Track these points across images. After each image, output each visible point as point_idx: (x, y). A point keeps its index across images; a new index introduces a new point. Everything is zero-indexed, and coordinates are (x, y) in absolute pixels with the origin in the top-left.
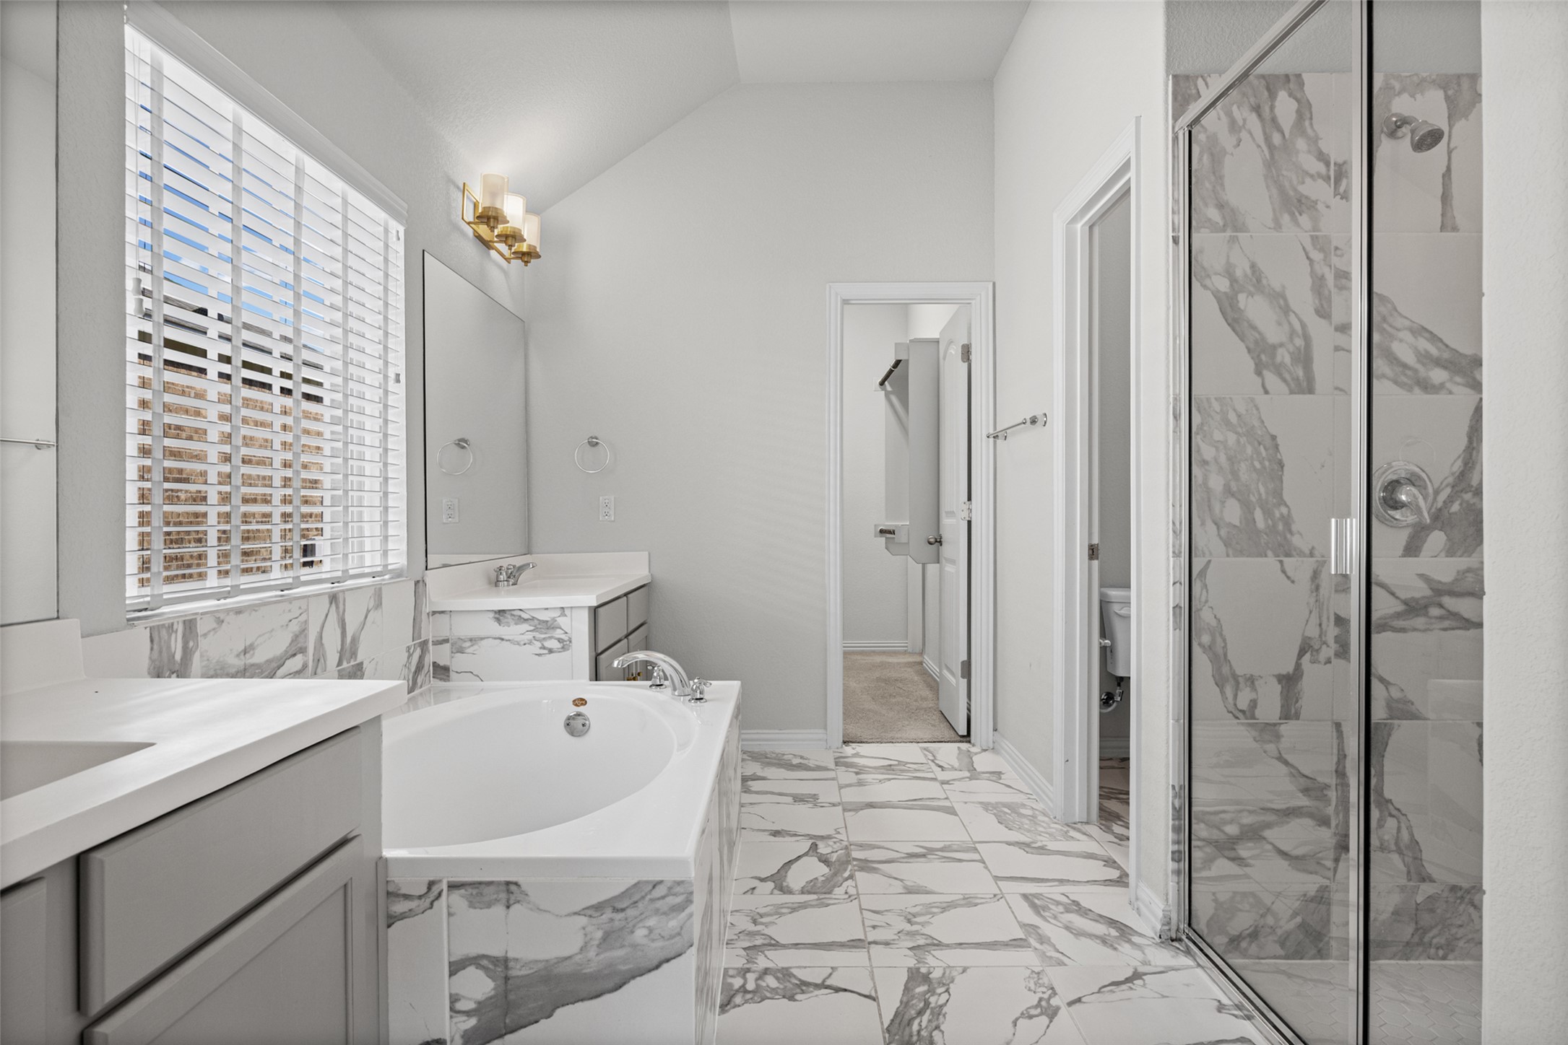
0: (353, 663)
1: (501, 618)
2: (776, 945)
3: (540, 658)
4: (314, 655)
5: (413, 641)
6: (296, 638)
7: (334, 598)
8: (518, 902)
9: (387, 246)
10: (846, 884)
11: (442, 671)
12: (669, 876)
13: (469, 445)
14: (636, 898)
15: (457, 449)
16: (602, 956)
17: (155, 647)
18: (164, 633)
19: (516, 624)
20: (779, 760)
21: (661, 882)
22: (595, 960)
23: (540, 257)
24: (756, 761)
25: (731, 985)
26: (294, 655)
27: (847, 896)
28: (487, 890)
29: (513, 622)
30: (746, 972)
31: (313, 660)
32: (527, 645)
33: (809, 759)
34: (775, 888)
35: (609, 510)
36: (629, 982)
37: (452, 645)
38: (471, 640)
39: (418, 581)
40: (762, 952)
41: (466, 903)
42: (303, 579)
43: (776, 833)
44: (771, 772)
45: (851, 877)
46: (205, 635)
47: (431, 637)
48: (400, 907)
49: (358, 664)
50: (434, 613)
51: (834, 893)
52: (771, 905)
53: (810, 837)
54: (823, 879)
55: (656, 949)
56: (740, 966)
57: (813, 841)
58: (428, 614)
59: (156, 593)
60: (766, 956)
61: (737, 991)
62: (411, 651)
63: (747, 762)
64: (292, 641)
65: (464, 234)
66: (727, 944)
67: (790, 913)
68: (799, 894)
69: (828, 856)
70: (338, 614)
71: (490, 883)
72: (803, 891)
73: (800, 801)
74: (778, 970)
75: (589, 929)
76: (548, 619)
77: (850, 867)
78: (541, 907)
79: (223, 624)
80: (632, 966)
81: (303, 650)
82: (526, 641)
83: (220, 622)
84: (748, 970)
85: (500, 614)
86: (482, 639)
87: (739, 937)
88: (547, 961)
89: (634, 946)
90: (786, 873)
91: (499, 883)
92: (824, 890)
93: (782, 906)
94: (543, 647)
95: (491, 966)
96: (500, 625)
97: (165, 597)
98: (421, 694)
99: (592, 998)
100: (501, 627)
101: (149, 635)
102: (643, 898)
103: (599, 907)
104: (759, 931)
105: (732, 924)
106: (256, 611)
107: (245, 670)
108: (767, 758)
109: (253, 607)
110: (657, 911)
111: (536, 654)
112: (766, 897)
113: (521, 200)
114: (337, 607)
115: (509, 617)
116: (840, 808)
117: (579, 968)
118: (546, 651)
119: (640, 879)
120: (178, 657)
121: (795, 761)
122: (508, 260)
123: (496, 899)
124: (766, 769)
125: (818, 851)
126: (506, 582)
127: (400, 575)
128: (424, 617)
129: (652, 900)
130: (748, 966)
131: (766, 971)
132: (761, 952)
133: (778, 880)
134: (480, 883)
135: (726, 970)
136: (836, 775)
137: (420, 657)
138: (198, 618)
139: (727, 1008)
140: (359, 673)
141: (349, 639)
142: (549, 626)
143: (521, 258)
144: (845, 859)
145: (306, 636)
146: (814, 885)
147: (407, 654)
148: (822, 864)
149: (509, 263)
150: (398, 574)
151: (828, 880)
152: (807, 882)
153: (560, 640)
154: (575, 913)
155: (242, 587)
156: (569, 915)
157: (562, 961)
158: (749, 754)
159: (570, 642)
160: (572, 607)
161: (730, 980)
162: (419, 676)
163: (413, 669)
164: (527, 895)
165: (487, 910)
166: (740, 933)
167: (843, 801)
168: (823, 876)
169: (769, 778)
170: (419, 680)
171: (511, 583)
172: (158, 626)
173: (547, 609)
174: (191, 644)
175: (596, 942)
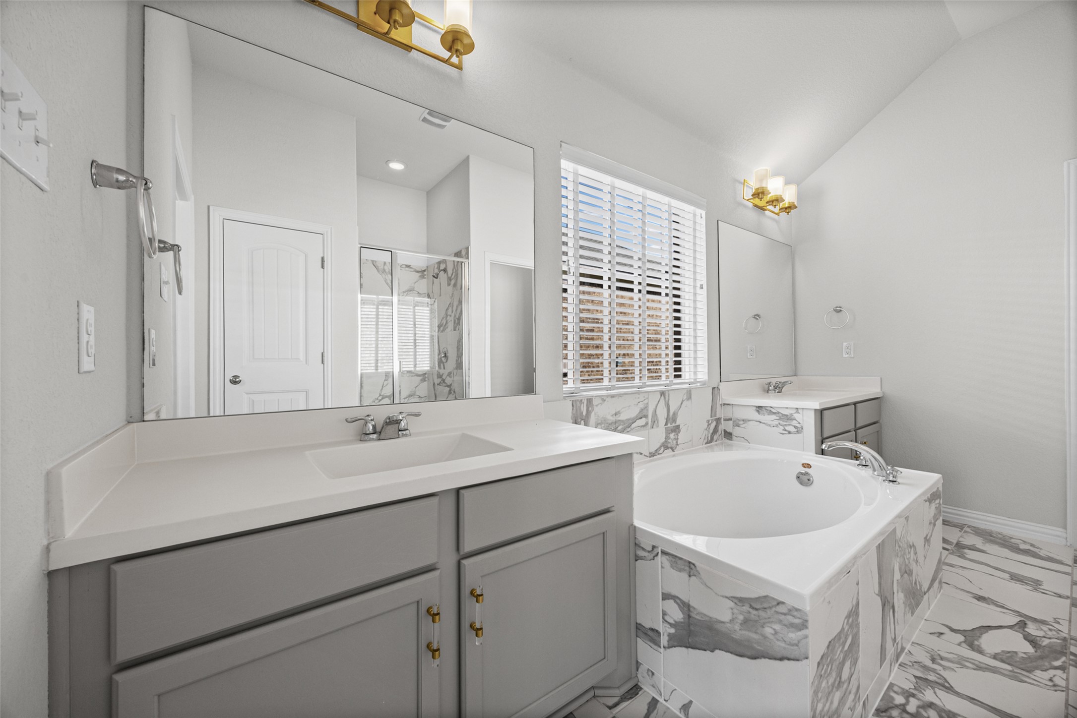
0: (674, 425)
1: (760, 411)
2: (950, 689)
3: (783, 435)
4: (652, 419)
5: (711, 417)
6: (642, 410)
7: (662, 393)
8: (695, 576)
9: (695, 223)
10: (1052, 672)
11: (728, 435)
12: (790, 602)
13: (759, 318)
14: (766, 605)
15: (754, 319)
16: (743, 632)
17: (574, 408)
18: (578, 403)
19: (768, 415)
20: (1004, 541)
21: (783, 603)
22: (739, 632)
23: (797, 207)
24: (978, 536)
25: (893, 699)
26: (641, 418)
27: (1051, 684)
28: (679, 562)
29: (767, 414)
30: (910, 696)
31: (651, 421)
32: (775, 427)
33: (1041, 549)
34: (965, 642)
35: (850, 351)
36: (761, 658)
37: (734, 422)
38: (743, 420)
39: (714, 388)
40: (933, 688)
41: (669, 564)
42: (647, 384)
43: (980, 598)
44: (989, 547)
45: (1062, 668)
46: (597, 406)
47: (723, 416)
48: (641, 553)
49: (677, 426)
50: (724, 404)
51: (1034, 674)
52: (956, 654)
53: (1019, 614)
54: (1024, 656)
55: (779, 647)
56: (907, 688)
57: (1022, 619)
58: (721, 405)
59: (577, 386)
60: (935, 693)
61: (897, 706)
62: (710, 422)
63: (969, 534)
64: (640, 412)
65: (745, 207)
66: (900, 665)
67: (974, 669)
68: (990, 657)
69: (1038, 638)
70: (665, 401)
71: (681, 559)
72: (995, 657)
73: (1016, 581)
74: (944, 710)
75: (735, 611)
76: (788, 414)
77: (1064, 659)
78: (707, 584)
79: (605, 402)
80: (763, 649)
81: (646, 416)
82: (774, 425)
83: (604, 400)
84: (913, 696)
85: (759, 408)
86: (749, 421)
87: (913, 665)
88: (711, 618)
89: (765, 637)
90: (982, 634)
91: (685, 561)
92: (1022, 666)
93: (967, 660)
94: (785, 430)
95: (681, 605)
96: (759, 414)
97: (581, 388)
98: (716, 445)
99: (737, 655)
100: (760, 416)
101: (571, 403)
102: (770, 608)
103: (741, 601)
104: (936, 669)
105: (910, 652)
106: (621, 397)
107: (616, 422)
108: (991, 536)
109: (620, 395)
110: (780, 622)
111: (781, 433)
112: (951, 645)
113: (782, 178)
114: (665, 398)
115: (764, 410)
116: (1068, 602)
117: (729, 632)
118: (787, 432)
119: (769, 594)
120: (584, 413)
121: (1022, 546)
122: (777, 214)
123: (683, 569)
124: (987, 544)
125: (1026, 629)
126: (773, 391)
127: (704, 384)
128: (718, 406)
129: (777, 613)
130: (914, 692)
131: (931, 705)
132: (931, 687)
133: (971, 638)
134: (676, 556)
135: (891, 686)
136: (1072, 571)
137: (716, 426)
138: (594, 398)
139: (882, 714)
140: (677, 430)
141: (671, 413)
142: (788, 418)
143: (785, 211)
144: (1059, 648)
145: (647, 410)
146: (1011, 657)
147: (707, 424)
148: (1028, 643)
149: (779, 215)
150: (704, 383)
151: (1029, 658)
152: (1003, 651)
153: (795, 427)
154: (727, 597)
155: (616, 386)
156: (722, 596)
157: (719, 622)
158: (973, 529)
159: (802, 429)
160: (803, 409)
161: (892, 694)
162: (715, 436)
163: (711, 431)
164: (699, 573)
165: (679, 573)
166: (915, 662)
167: (1073, 596)
168: (1025, 653)
169: (988, 552)
170: (715, 438)
171: (776, 392)
172: (576, 400)
173: (787, 408)
174: (590, 409)
175: (740, 622)
